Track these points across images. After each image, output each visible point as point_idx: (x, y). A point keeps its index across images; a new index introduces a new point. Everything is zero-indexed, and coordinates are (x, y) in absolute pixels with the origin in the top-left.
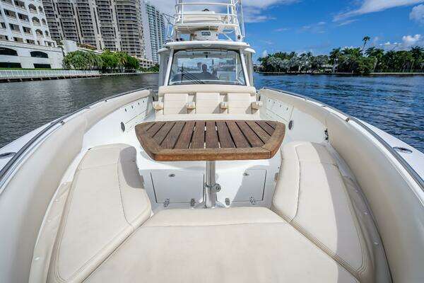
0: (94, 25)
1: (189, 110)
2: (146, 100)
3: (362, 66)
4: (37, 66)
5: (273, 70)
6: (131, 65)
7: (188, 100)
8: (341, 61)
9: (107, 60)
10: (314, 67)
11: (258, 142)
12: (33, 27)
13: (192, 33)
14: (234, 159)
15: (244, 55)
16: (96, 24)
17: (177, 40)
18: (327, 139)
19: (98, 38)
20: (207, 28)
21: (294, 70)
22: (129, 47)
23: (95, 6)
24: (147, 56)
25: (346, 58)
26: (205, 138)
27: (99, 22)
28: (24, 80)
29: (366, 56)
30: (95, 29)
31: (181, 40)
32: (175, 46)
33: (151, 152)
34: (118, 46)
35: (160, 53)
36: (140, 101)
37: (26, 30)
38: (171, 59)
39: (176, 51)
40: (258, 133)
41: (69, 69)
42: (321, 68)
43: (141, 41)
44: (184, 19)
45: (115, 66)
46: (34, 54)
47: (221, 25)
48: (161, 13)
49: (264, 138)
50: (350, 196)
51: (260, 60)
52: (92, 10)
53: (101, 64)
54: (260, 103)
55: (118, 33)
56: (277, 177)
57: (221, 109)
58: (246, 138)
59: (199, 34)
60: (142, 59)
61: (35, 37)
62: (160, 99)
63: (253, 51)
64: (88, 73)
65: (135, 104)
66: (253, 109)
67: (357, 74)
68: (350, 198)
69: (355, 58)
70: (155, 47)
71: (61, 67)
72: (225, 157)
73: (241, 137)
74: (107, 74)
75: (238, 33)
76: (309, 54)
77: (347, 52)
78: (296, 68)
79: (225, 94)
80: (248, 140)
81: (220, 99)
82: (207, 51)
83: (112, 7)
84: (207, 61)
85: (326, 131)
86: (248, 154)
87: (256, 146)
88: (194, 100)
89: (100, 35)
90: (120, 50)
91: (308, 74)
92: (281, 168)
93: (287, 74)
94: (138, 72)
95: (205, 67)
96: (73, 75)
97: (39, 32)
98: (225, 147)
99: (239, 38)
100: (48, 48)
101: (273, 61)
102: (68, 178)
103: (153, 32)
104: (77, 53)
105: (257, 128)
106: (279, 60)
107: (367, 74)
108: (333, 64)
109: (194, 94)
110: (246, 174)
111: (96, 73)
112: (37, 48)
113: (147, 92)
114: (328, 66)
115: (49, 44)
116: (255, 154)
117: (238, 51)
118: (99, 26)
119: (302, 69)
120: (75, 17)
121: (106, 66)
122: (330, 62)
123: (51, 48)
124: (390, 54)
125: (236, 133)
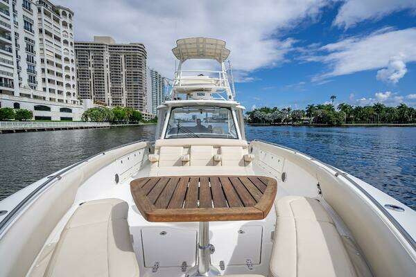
0: (106, 85)
1: (183, 162)
2: (142, 151)
3: (334, 119)
4: (63, 119)
5: (260, 121)
6: (135, 118)
7: (182, 153)
8: (316, 115)
9: (116, 114)
10: (294, 120)
11: (251, 201)
12: (65, 90)
13: (189, 93)
14: (227, 220)
15: (235, 111)
16: (108, 84)
17: (175, 99)
18: (320, 193)
19: (108, 96)
20: (202, 90)
21: (277, 122)
22: (133, 103)
23: (109, 72)
24: (148, 110)
25: (319, 112)
26: (199, 195)
27: (110, 83)
28: (49, 130)
29: (337, 111)
30: (106, 89)
31: (179, 99)
32: (173, 104)
33: (145, 212)
34: (124, 102)
35: (159, 109)
36: (137, 153)
37: (60, 92)
38: (169, 114)
39: (173, 108)
40: (250, 191)
41: (87, 121)
42: (300, 120)
43: (144, 98)
44: (182, 82)
45: (122, 118)
46: (62, 110)
47: (214, 88)
48: (162, 76)
49: (256, 196)
50: (352, 261)
51: (248, 113)
52: (105, 75)
53: (112, 117)
54: (252, 156)
55: (125, 93)
56: (273, 236)
57: (215, 162)
58: (239, 196)
59: (195, 94)
60: (144, 112)
61: (65, 97)
62: (156, 151)
63: (243, 108)
64: (100, 125)
65: (131, 156)
66: (245, 162)
67: (331, 125)
68: (352, 263)
69: (327, 112)
70: (155, 103)
71: (80, 120)
72: (219, 218)
73: (234, 195)
74: (116, 125)
75: (229, 93)
76: (289, 110)
77: (320, 107)
78: (279, 120)
79: (219, 147)
80: (240, 199)
81: (214, 152)
82: (202, 108)
83: (123, 73)
84: (202, 116)
85: (318, 185)
86: (242, 214)
87: (249, 205)
88: (189, 153)
89: (109, 94)
90: (125, 106)
91: (290, 125)
92: (276, 225)
93: (271, 125)
94: (141, 124)
95: (199, 121)
96: (90, 126)
97: (69, 94)
98: (219, 207)
99: (230, 97)
100: (73, 105)
101: (258, 115)
102: (54, 238)
103: (155, 90)
104: (95, 109)
105: (249, 185)
106: (263, 114)
107: (339, 125)
108: (310, 117)
109: (189, 147)
110: (241, 232)
111: (108, 124)
112: (64, 105)
113: (143, 144)
114: (305, 118)
115: (74, 102)
116: (248, 214)
117: (229, 108)
118: (110, 86)
119: (284, 121)
120: (91, 80)
121: (116, 119)
122: (307, 115)
123: (76, 105)
124: (359, 109)
125: (229, 190)
